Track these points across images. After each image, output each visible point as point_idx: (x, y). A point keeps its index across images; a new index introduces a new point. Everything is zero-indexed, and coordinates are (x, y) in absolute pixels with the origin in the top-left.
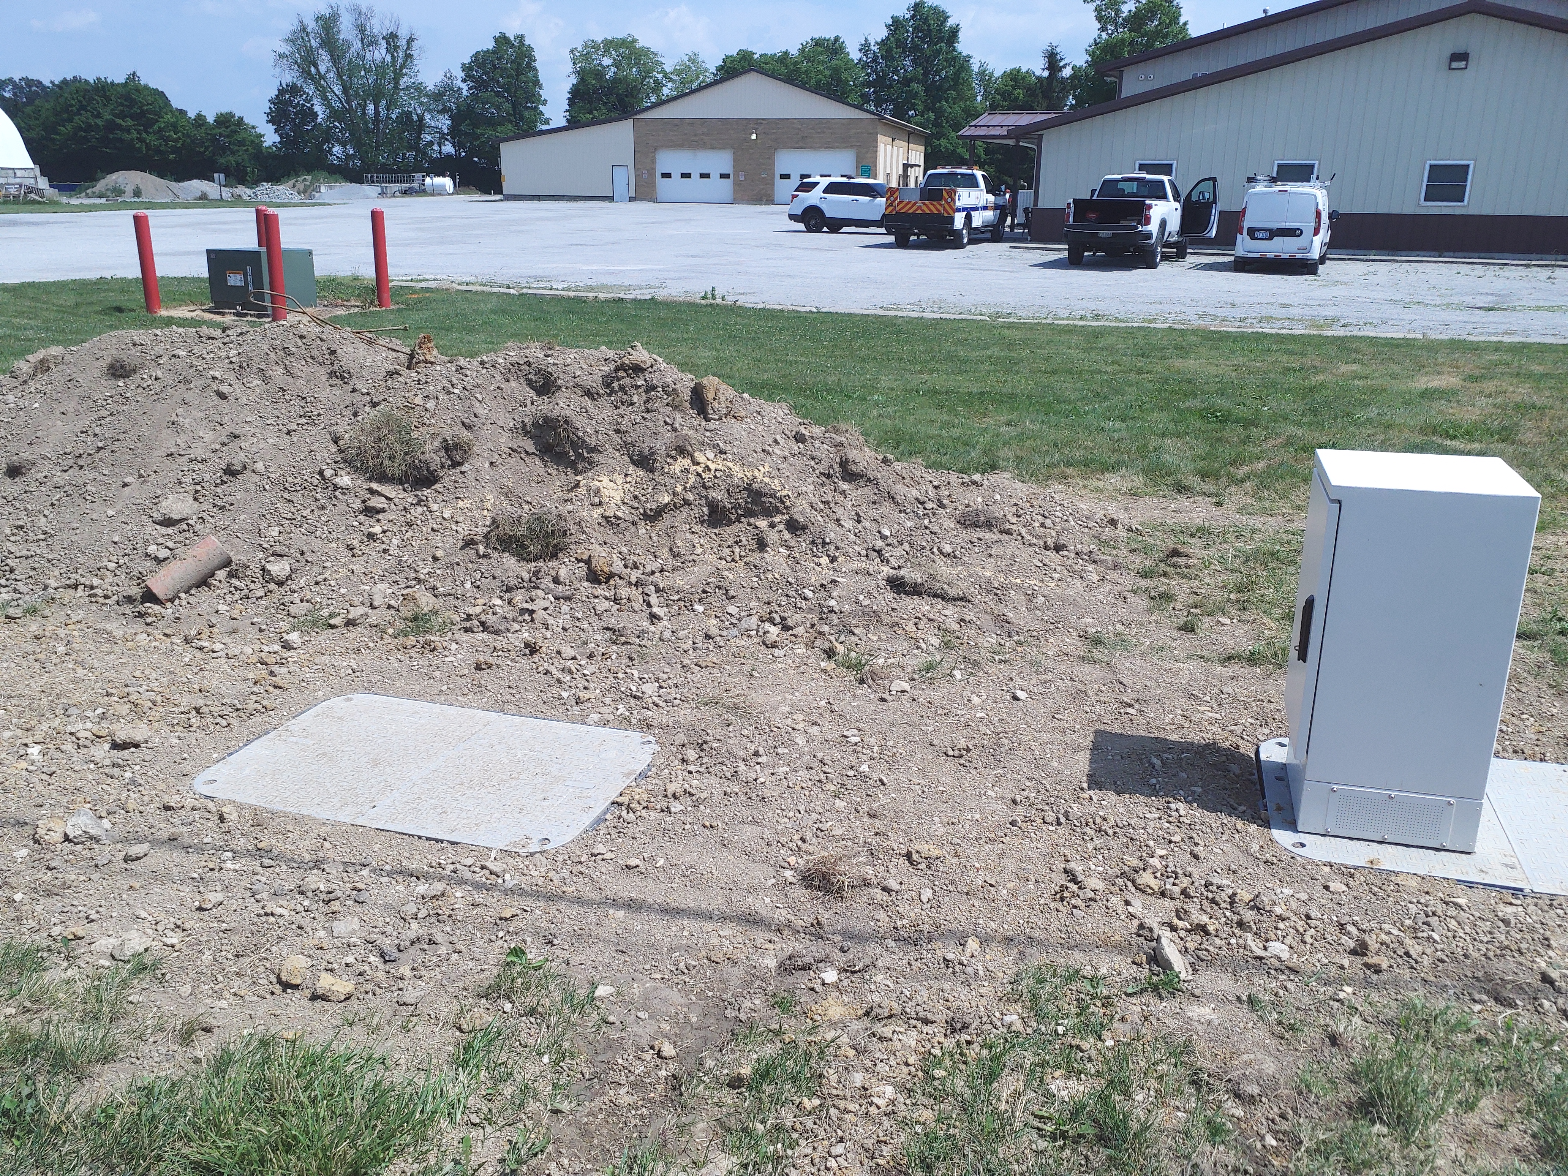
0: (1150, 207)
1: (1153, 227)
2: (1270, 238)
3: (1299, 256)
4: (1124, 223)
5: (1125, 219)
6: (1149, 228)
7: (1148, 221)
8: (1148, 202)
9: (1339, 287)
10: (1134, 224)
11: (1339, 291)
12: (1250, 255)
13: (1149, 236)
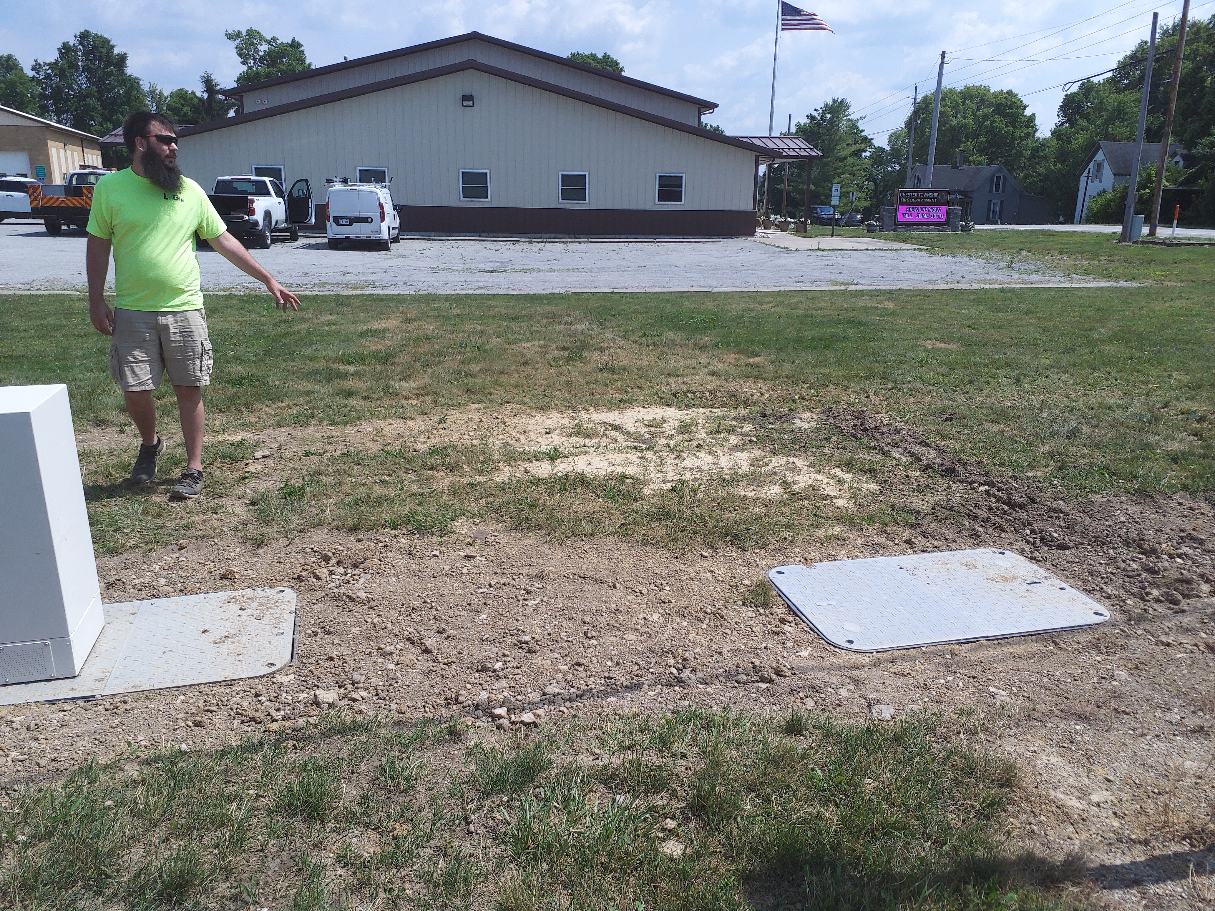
0: (252, 201)
1: (259, 217)
2: (350, 224)
3: (373, 237)
4: (234, 214)
5: (235, 211)
6: (255, 217)
7: (252, 212)
8: (249, 197)
9: (401, 259)
10: (241, 215)
11: (399, 262)
12: (338, 237)
13: (256, 223)
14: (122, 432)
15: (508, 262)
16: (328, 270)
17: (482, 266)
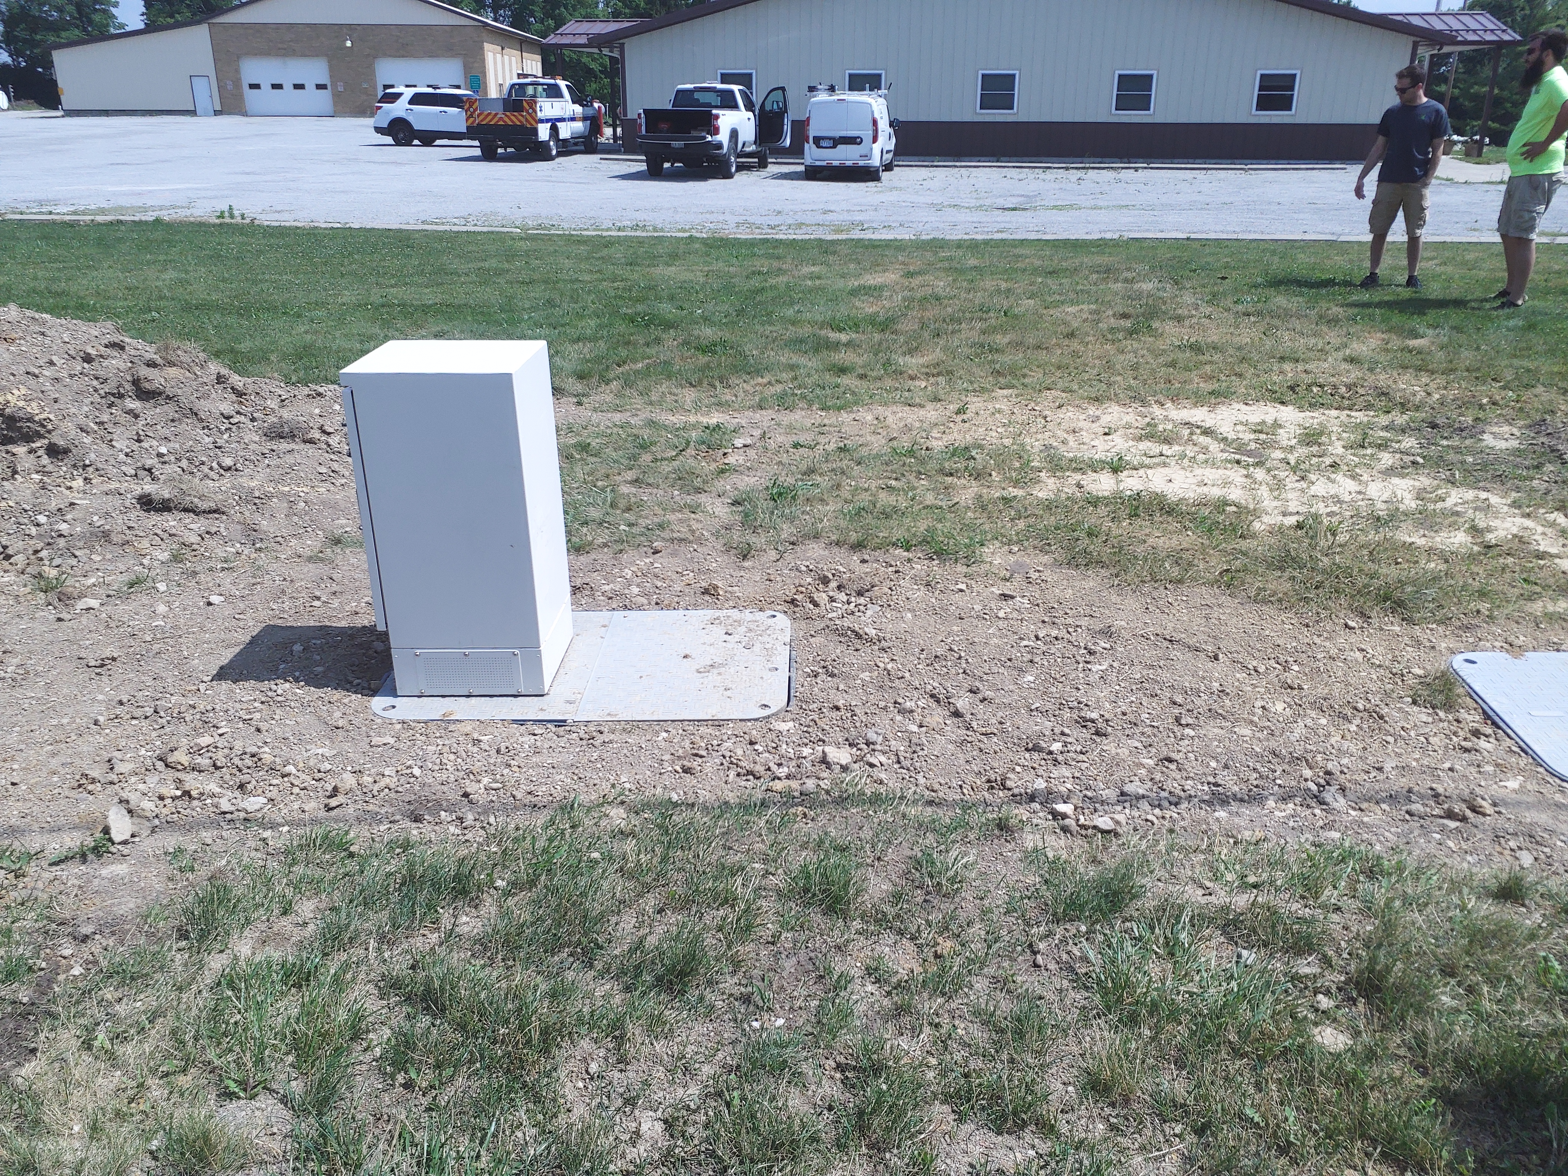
0: (717, 117)
1: (723, 137)
2: (834, 147)
3: (861, 163)
4: (694, 133)
5: (695, 129)
6: (719, 138)
7: (716, 131)
8: (714, 112)
9: (895, 193)
10: (703, 134)
11: (893, 197)
12: (818, 163)
13: (719, 146)
14: (579, 404)
15: (1036, 196)
16: (805, 207)
17: (1001, 202)
